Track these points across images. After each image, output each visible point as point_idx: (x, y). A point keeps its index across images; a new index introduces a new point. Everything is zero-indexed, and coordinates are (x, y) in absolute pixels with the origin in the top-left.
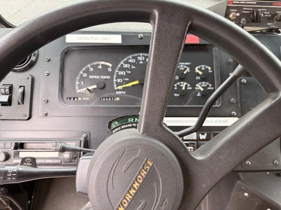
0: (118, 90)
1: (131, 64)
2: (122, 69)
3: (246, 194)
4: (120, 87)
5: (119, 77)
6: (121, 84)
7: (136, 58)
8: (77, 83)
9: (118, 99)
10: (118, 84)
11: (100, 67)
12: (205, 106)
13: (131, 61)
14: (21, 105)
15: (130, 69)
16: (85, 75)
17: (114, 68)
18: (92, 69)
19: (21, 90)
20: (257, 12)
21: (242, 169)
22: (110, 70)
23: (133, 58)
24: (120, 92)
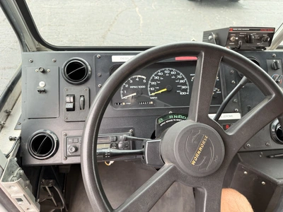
0: (152, 96)
1: (160, 76)
2: (153, 80)
3: (245, 172)
4: (153, 94)
5: (151, 86)
6: (154, 92)
7: (163, 71)
8: (122, 92)
9: (152, 103)
10: (152, 92)
11: (137, 79)
12: (221, 106)
13: (159, 74)
14: (82, 110)
15: (160, 80)
16: (127, 86)
17: (147, 80)
18: (132, 81)
19: (82, 99)
20: (250, 36)
21: (244, 150)
22: (145, 81)
23: (161, 72)
24: (153, 98)
